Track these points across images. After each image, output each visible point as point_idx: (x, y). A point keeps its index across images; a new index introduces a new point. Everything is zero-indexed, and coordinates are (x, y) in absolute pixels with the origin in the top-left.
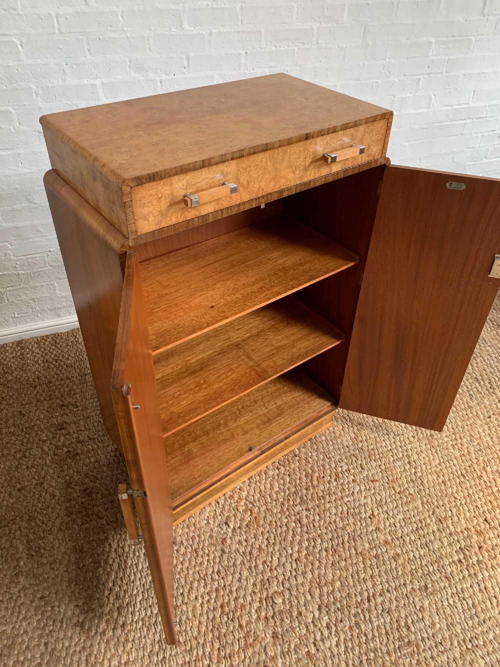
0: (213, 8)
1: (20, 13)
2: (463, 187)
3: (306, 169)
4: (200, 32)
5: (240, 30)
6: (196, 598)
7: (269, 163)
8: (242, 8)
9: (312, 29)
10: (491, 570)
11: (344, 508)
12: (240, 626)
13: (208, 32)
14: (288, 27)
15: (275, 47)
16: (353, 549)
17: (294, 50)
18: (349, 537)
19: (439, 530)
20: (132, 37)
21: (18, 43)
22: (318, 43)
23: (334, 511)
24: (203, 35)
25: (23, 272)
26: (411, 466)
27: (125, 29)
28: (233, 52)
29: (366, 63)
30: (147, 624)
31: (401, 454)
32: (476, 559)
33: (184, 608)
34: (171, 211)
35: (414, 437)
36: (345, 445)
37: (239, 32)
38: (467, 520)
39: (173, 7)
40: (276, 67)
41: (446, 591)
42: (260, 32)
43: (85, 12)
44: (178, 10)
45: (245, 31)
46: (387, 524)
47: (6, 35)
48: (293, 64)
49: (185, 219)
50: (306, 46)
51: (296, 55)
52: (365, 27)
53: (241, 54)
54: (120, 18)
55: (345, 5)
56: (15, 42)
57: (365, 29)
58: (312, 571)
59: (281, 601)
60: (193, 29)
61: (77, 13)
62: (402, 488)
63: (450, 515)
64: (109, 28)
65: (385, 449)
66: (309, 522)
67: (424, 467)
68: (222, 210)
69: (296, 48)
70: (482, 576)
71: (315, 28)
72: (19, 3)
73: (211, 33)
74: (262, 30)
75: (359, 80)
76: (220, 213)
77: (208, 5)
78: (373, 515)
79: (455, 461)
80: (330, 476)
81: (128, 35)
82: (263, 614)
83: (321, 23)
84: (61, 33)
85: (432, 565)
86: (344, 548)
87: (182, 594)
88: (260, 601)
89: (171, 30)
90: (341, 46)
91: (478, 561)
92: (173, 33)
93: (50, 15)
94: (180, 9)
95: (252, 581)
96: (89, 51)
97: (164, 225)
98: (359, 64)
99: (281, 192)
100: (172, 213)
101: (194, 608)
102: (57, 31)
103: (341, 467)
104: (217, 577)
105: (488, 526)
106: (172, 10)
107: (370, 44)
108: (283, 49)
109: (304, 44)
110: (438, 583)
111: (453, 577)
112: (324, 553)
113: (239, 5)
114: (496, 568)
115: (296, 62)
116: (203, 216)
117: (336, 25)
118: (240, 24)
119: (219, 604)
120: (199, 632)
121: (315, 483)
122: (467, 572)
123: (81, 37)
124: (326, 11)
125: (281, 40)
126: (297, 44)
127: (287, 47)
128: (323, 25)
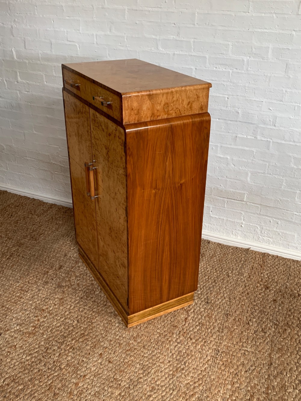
0: (176, 40)
1: (81, 32)
4: (168, 52)
5: (192, 54)
8: (194, 42)
9: (243, 60)
13: (173, 53)
14: (225, 57)
15: (216, 68)
16: (51, 381)
18: (58, 375)
20: (130, 50)
21: (78, 46)
22: (247, 70)
23: (69, 358)
24: (170, 54)
25: (63, 166)
26: (143, 373)
27: (127, 46)
28: (187, 67)
29: (288, 90)
31: (147, 363)
35: (169, 362)
37: (192, 55)
39: (154, 37)
40: (216, 80)
42: (206, 57)
43: (109, 35)
44: (156, 39)
45: (195, 56)
46: (85, 386)
47: (74, 42)
48: (229, 81)
50: (238, 71)
51: (231, 75)
52: (287, 64)
53: (192, 69)
54: (126, 40)
55: (269, 47)
56: (76, 45)
57: (286, 66)
60: (164, 50)
61: (106, 35)
62: (120, 378)
64: (120, 44)
65: (143, 354)
66: (51, 353)
69: (231, 71)
71: (245, 60)
72: (81, 28)
73: (174, 54)
74: (207, 56)
75: (282, 101)
77: (173, 38)
78: (85, 376)
80: (92, 343)
81: (129, 49)
83: (250, 57)
84: (97, 44)
89: (151, 50)
90: (266, 74)
92: (152, 51)
93: (93, 35)
94: (157, 38)
96: (109, 54)
98: (282, 90)
102: (95, 43)
103: (104, 343)
106: (153, 38)
107: (291, 76)
108: (221, 70)
109: (237, 69)
113: (193, 40)
115: (231, 80)
117: (262, 60)
118: (193, 51)
121: (81, 340)
123: (106, 47)
124: (254, 49)
125: (220, 64)
126: (232, 68)
127: (224, 69)
128: (252, 59)
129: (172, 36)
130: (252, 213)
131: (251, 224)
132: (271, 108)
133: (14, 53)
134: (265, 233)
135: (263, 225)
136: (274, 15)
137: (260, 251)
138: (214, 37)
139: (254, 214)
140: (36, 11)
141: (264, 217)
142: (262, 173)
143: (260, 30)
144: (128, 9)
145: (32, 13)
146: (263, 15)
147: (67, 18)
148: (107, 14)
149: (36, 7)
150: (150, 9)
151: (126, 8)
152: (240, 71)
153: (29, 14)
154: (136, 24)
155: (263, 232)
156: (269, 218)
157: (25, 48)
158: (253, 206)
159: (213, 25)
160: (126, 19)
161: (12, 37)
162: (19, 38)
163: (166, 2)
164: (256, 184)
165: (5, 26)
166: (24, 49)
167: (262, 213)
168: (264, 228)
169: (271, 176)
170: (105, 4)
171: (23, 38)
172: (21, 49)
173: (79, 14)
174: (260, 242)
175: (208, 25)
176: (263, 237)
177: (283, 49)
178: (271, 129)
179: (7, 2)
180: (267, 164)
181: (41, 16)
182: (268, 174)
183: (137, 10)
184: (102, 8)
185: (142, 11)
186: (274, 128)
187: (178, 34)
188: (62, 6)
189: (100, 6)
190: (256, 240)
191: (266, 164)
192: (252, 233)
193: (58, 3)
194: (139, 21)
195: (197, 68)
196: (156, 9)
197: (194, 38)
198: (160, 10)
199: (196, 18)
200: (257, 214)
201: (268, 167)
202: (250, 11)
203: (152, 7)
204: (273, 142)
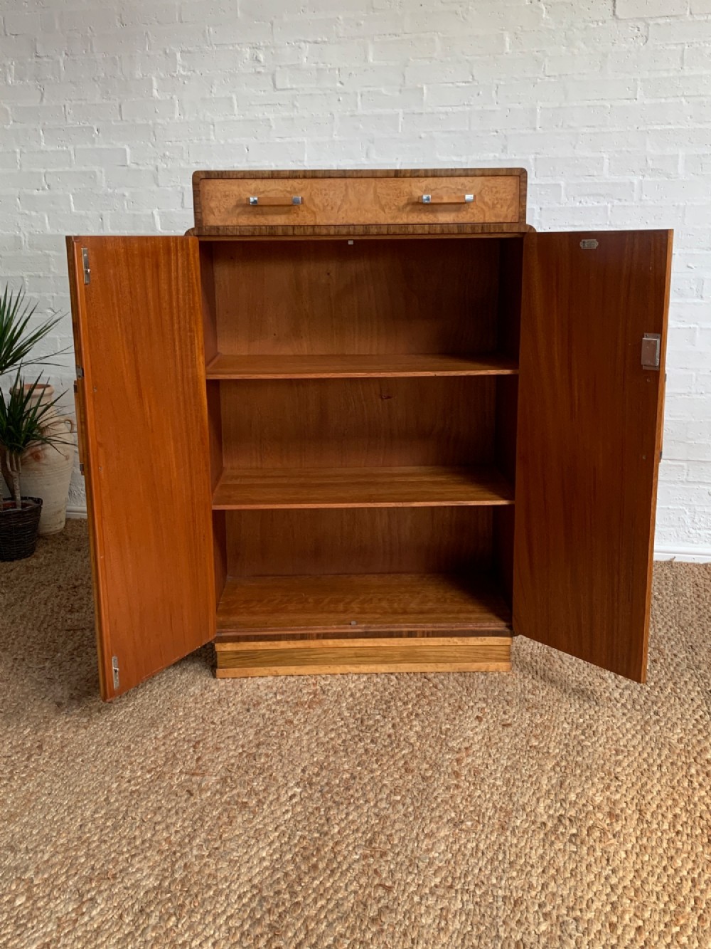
0: (501, 160)
2: (595, 244)
3: (400, 209)
5: (534, 183)
6: (180, 729)
7: (350, 190)
8: (536, 160)
9: (632, 183)
10: (585, 848)
11: (435, 732)
12: (199, 759)
14: (597, 181)
15: (580, 202)
16: (403, 762)
17: (606, 207)
18: (412, 752)
19: (548, 792)
22: (641, 200)
26: (583, 733)
30: (116, 725)
31: (581, 720)
32: (574, 831)
33: (161, 729)
34: (238, 211)
35: (624, 714)
36: (507, 690)
38: (608, 799)
40: (581, 226)
41: (487, 837)
42: (559, 185)
45: (540, 184)
46: (479, 761)
48: (607, 224)
49: (251, 224)
50: (623, 203)
51: (609, 213)
53: (534, 209)
55: (677, 155)
58: (327, 757)
59: (262, 760)
62: (542, 745)
63: (585, 787)
65: (564, 710)
66: (374, 725)
67: (603, 740)
68: (293, 227)
69: (609, 205)
70: (562, 847)
71: (636, 182)
74: (562, 183)
76: (291, 228)
77: (495, 156)
79: (666, 752)
80: (450, 704)
82: (233, 761)
83: (644, 176)
85: (496, 812)
86: (393, 757)
87: (170, 721)
88: (241, 754)
90: (676, 204)
91: (574, 835)
95: (251, 738)
97: (228, 223)
99: (367, 226)
100: (239, 214)
101: (171, 733)
104: (219, 723)
105: (636, 816)
108: (590, 205)
109: (620, 200)
110: (483, 826)
111: (514, 830)
112: (361, 751)
113: (533, 157)
114: (594, 850)
115: (610, 222)
116: (272, 227)
117: (666, 179)
118: (533, 176)
119: (197, 739)
120: (156, 749)
121: (423, 702)
122: (542, 836)
124: (650, 162)
125: (588, 195)
126: (611, 200)
127: (596, 204)
128: (648, 178)
129: (492, 155)
130: (671, 482)
131: (670, 507)
132: (690, 265)
133: (157, 218)
134: (700, 521)
135: (696, 503)
136: (683, 100)
137: (696, 561)
138: (574, 148)
139: (675, 482)
140: (212, 133)
141: (696, 487)
142: (684, 394)
143: (658, 127)
144: (404, 113)
145: (204, 138)
146: (663, 100)
147: (278, 140)
148: (361, 126)
149: (212, 127)
150: (449, 109)
151: (401, 110)
152: (626, 204)
153: (195, 141)
154: (420, 138)
155: (696, 520)
156: (706, 487)
157: (183, 207)
158: (671, 465)
159: (571, 127)
160: (400, 131)
161: (155, 188)
162: (170, 189)
163: (478, 94)
164: (673, 419)
165: (141, 168)
166: (181, 209)
167: (691, 479)
168: (698, 509)
169: (703, 397)
170: (357, 106)
171: (179, 188)
172: (173, 210)
173: (303, 131)
174: (693, 542)
175: (562, 126)
176: (698, 531)
177: (704, 155)
178: (695, 304)
179: (150, 122)
180: (694, 374)
181: (222, 142)
182: (697, 393)
183: (421, 114)
184: (352, 116)
185: (433, 113)
186: (701, 301)
187: (504, 149)
188: (269, 119)
189: (348, 113)
190: (683, 541)
191: (692, 375)
192: (673, 526)
193: (260, 115)
194: (425, 132)
195: (544, 207)
196: (460, 109)
197: (536, 153)
198: (468, 109)
199: (539, 117)
200: (682, 482)
201: (697, 380)
202: (638, 97)
203: (451, 106)
204: (701, 329)
